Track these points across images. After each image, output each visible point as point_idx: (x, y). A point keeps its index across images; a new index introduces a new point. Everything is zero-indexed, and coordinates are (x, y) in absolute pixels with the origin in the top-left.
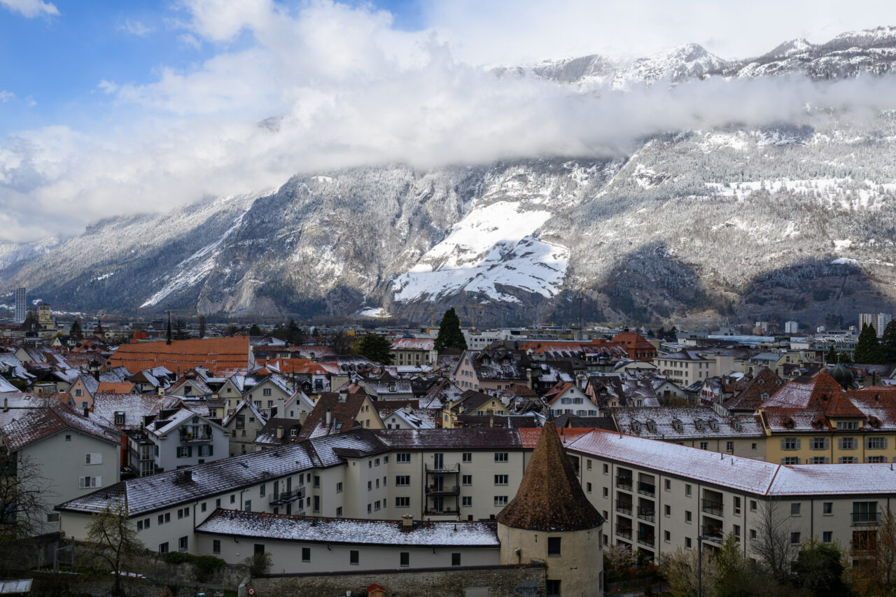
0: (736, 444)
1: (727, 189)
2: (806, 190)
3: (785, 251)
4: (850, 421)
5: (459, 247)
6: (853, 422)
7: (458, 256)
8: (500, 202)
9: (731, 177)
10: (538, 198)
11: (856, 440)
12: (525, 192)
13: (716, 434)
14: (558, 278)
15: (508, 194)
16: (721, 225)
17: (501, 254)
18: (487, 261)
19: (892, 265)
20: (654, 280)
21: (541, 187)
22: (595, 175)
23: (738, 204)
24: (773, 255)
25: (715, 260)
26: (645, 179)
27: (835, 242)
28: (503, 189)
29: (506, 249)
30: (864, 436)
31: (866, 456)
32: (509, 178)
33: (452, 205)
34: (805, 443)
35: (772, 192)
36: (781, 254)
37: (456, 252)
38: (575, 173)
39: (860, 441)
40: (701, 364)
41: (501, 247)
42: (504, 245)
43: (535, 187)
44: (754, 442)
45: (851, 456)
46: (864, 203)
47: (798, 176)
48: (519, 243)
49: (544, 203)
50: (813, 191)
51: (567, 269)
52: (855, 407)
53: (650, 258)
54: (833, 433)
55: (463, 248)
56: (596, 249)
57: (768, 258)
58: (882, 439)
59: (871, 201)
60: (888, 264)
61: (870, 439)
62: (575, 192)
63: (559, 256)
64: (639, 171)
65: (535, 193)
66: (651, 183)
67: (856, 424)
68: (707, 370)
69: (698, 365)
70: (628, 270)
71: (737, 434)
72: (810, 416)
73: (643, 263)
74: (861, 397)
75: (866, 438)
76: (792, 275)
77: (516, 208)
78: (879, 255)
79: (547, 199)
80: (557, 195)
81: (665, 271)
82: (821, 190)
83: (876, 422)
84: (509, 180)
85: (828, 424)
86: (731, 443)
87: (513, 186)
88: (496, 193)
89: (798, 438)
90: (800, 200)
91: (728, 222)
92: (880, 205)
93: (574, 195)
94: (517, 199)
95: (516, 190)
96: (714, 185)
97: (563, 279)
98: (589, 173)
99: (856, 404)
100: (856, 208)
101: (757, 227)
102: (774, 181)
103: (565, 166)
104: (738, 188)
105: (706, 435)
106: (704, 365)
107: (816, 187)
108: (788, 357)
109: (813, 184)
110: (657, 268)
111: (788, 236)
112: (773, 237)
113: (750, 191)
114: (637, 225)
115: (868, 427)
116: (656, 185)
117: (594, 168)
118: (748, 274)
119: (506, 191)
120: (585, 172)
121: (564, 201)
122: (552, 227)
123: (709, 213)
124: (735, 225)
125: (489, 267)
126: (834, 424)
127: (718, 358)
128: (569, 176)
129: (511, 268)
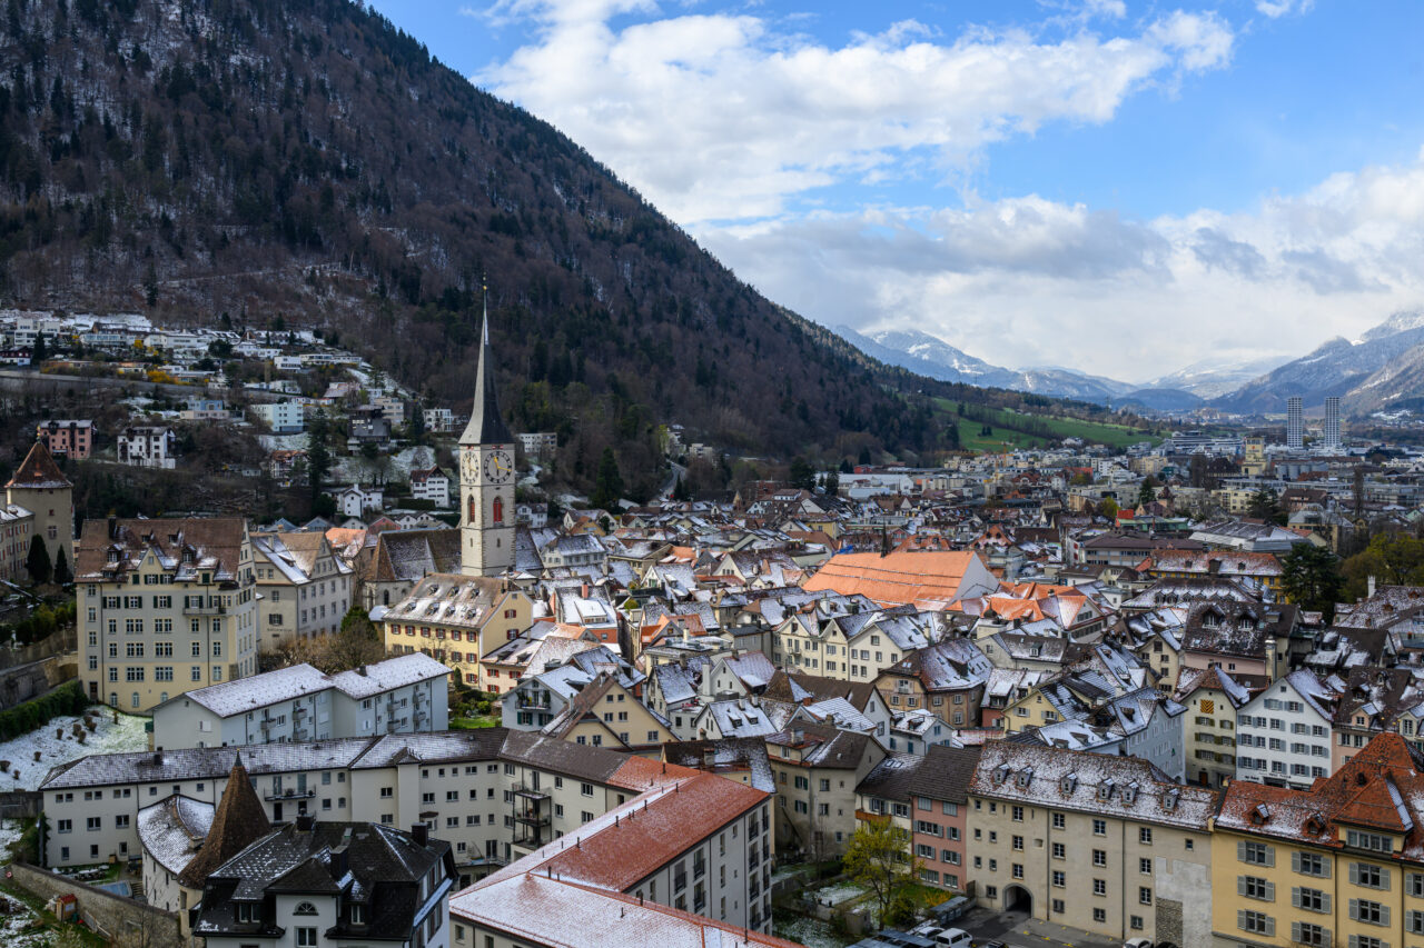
0: (1159, 832)
4: (1376, 835)
6: (1381, 836)
11: (1387, 873)
13: (1122, 810)
30: (1405, 869)
31: (1408, 908)
34: (1284, 859)
39: (1394, 876)
44: (1190, 837)
45: (1376, 901)
54: (1340, 851)
61: (1418, 878)
67: (1387, 844)
71: (1163, 818)
75: (1408, 873)
85: (1335, 833)
86: (1150, 829)
89: (1270, 846)
105: (1105, 808)
115: (1415, 852)
126: (1343, 835)
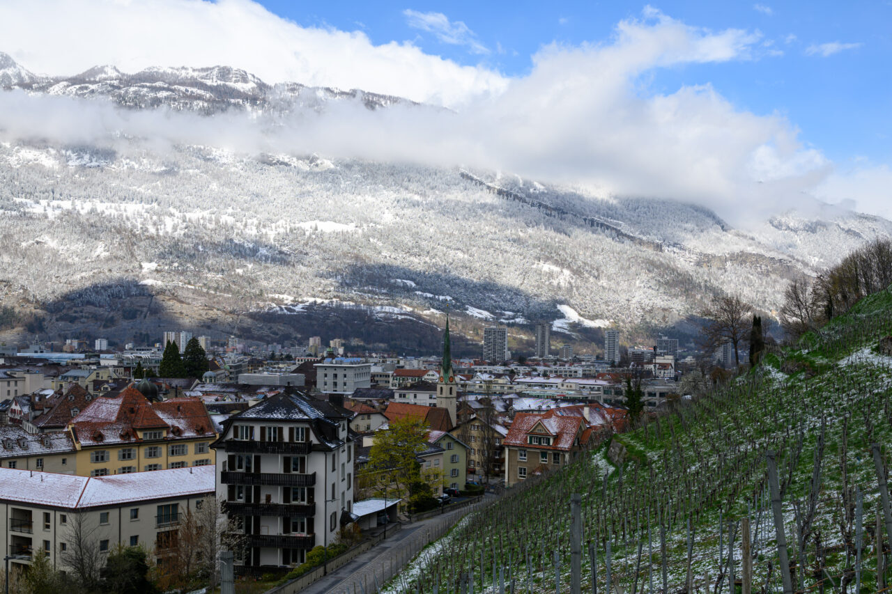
0: (46, 460)
1: (37, 206)
2: (116, 213)
3: (95, 271)
4: (155, 432)
6: (157, 432)
9: (41, 194)
11: (161, 448)
13: (25, 452)
16: (31, 242)
19: (193, 287)
23: (49, 222)
24: (83, 274)
25: (25, 277)
27: (142, 264)
30: (167, 444)
31: (170, 462)
34: (114, 455)
35: (82, 212)
36: (91, 273)
39: (164, 449)
40: (9, 382)
44: (64, 457)
45: (155, 463)
46: (169, 229)
47: (108, 199)
50: (122, 215)
52: (159, 418)
54: (140, 443)
57: (79, 277)
58: (183, 446)
59: (175, 228)
60: (189, 287)
61: (173, 447)
67: (160, 434)
68: (16, 388)
69: (6, 383)
71: (47, 451)
72: (119, 429)
74: (166, 409)
75: (169, 446)
76: (102, 295)
78: (182, 278)
82: (129, 214)
83: (177, 431)
85: (135, 436)
86: (41, 460)
89: (107, 450)
90: (110, 222)
91: (38, 239)
92: (182, 232)
96: (24, 200)
99: (160, 415)
100: (161, 233)
101: (68, 246)
102: (85, 202)
104: (49, 205)
105: (15, 454)
106: (12, 383)
107: (125, 211)
108: (98, 373)
109: (122, 208)
111: (98, 256)
112: (84, 257)
113: (60, 209)
115: (171, 435)
118: (58, 292)
123: (18, 229)
124: (45, 243)
126: (140, 435)
127: (27, 376)
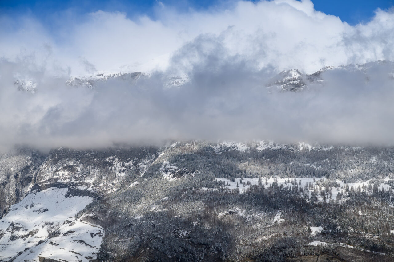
1: (232, 183)
2: (292, 186)
3: (273, 235)
5: (13, 225)
7: (12, 233)
8: (52, 188)
9: (236, 174)
10: (84, 186)
12: (73, 180)
14: (93, 253)
15: (59, 181)
16: (226, 212)
17: (48, 232)
18: (36, 237)
19: (352, 247)
20: (170, 257)
21: (87, 176)
22: (132, 168)
23: (240, 196)
24: (264, 237)
25: (220, 241)
26: (169, 173)
27: (311, 228)
28: (55, 177)
29: (53, 228)
32: (60, 168)
33: (11, 189)
35: (266, 187)
36: (270, 237)
37: (10, 229)
38: (115, 166)
41: (49, 226)
42: (51, 224)
43: (82, 177)
46: (334, 198)
47: (287, 175)
48: (64, 223)
49: (88, 190)
50: (296, 188)
51: (101, 245)
53: (168, 238)
55: (17, 226)
56: (126, 230)
57: (260, 239)
59: (340, 196)
60: (349, 247)
62: (114, 182)
63: (96, 235)
64: (165, 166)
65: (81, 181)
66: (174, 176)
70: (150, 248)
73: (163, 242)
76: (278, 255)
77: (65, 193)
78: (343, 239)
79: (91, 187)
80: (99, 184)
81: (180, 249)
82: (303, 186)
84: (60, 170)
87: (63, 174)
88: (49, 180)
90: (287, 194)
91: (231, 210)
92: (346, 200)
93: (114, 184)
94: (65, 186)
95: (66, 179)
96: (223, 180)
97: (98, 254)
98: (126, 167)
100: (328, 201)
101: (253, 215)
102: (269, 179)
103: (107, 160)
104: (241, 182)
107: (300, 184)
109: (298, 182)
110: (174, 247)
111: (276, 222)
112: (265, 223)
113: (250, 185)
114: (160, 210)
116: (177, 178)
117: (131, 162)
118: (245, 252)
119: (57, 179)
120: (123, 165)
121: (105, 189)
122: (92, 210)
123: (216, 202)
124: (236, 213)
125: (37, 243)
128: (110, 168)
129: (55, 244)
